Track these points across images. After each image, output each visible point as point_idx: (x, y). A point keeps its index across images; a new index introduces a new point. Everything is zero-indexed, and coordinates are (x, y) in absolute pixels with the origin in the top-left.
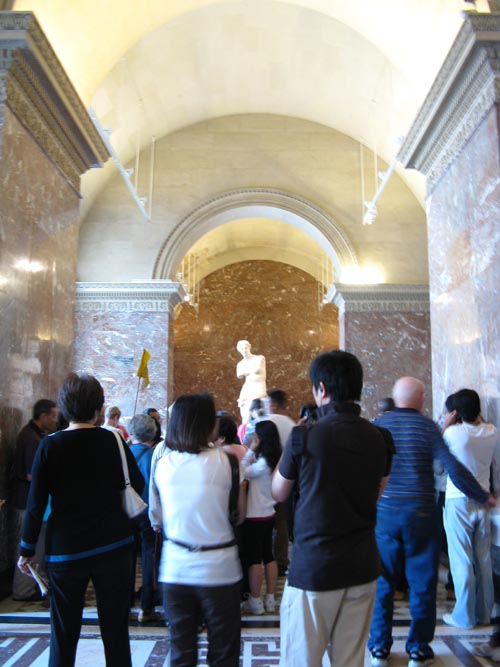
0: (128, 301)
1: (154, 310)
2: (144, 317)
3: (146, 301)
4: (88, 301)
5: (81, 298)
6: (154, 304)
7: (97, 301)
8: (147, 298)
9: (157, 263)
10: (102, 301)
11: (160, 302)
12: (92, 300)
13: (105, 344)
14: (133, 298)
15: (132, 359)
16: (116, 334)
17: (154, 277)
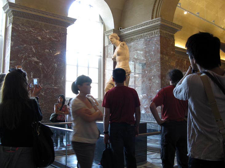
0: (142, 34)
1: (154, 36)
2: (149, 41)
3: (150, 32)
4: (128, 38)
5: (125, 38)
6: (154, 33)
7: (131, 37)
8: (150, 31)
9: (153, 11)
10: (133, 37)
11: (156, 31)
12: (129, 38)
13: (135, 58)
14: (145, 32)
15: (145, 64)
16: (139, 52)
17: (152, 18)
